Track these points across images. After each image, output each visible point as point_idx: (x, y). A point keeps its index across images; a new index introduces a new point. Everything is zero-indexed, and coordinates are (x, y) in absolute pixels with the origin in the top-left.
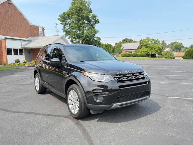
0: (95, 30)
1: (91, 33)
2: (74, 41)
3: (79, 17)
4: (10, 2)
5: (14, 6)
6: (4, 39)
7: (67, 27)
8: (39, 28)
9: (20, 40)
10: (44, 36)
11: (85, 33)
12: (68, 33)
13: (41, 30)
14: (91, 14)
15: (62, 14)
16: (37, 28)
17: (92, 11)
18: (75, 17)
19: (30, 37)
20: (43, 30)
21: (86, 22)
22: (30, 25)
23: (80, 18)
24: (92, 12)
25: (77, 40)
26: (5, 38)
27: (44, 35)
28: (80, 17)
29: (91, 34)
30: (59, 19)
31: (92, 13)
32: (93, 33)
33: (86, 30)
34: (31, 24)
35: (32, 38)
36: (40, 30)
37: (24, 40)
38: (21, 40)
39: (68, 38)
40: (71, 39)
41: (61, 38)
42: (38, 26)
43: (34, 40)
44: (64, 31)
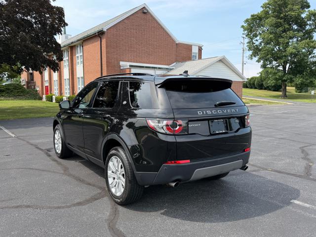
0: (313, 42)
1: (304, 48)
2: (269, 66)
3: (279, 20)
4: (145, 11)
5: (152, 16)
6: (129, 67)
7: (257, 40)
8: (193, 46)
9: (153, 68)
10: (201, 58)
11: (290, 49)
12: (256, 51)
13: (195, 50)
14: (307, 10)
15: (249, 17)
16: (189, 48)
17: (310, 4)
18: (272, 20)
19: (175, 63)
20: (200, 49)
21: (295, 27)
22: (177, 44)
23: (282, 21)
24: (309, 7)
25: (274, 63)
26: (131, 66)
28: (281, 18)
29: (304, 50)
30: (243, 27)
31: (309, 9)
32: (308, 47)
33: (294, 43)
34: (177, 42)
35: (178, 63)
36: (193, 51)
37: (159, 68)
38: (155, 68)
39: (257, 61)
40: (262, 61)
41: (220, 61)
42: (191, 44)
43: (176, 68)
44: (250, 49)
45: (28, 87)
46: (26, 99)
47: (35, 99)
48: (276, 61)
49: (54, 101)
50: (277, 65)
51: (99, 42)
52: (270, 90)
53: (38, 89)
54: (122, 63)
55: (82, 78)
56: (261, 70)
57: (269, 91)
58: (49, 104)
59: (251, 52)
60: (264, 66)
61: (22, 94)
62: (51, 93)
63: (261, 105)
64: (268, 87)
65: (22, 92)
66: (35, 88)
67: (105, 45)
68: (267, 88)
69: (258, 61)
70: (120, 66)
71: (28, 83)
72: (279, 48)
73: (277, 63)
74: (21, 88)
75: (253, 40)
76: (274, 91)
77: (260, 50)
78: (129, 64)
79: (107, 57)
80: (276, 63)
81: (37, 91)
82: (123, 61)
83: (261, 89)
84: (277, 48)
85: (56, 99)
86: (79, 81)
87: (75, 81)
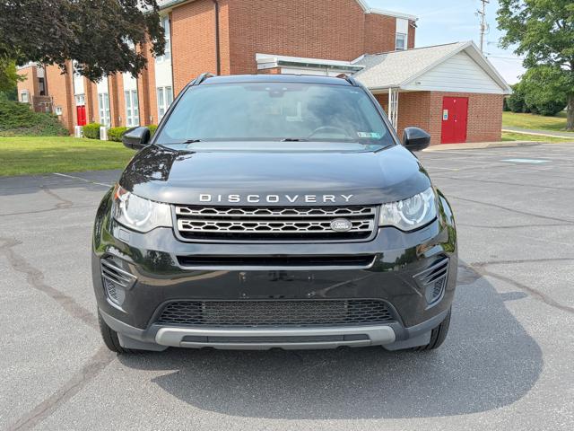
6: (276, 65)
7: (517, 7)
8: (397, 20)
9: (323, 66)
13: (402, 28)
16: (389, 22)
19: (363, 56)
20: (412, 27)
22: (366, 15)
25: (553, 55)
27: (411, 45)
34: (368, 12)
35: (368, 57)
36: (398, 30)
37: (336, 67)
38: (327, 66)
39: (515, 52)
40: (527, 53)
41: (464, 51)
42: (392, 14)
43: (369, 67)
44: (502, 25)
45: (37, 109)
46: (37, 134)
47: (56, 134)
48: (557, 49)
49: (104, 137)
50: (559, 59)
51: (213, 12)
52: (538, 113)
53: (59, 113)
54: (260, 57)
55: (168, 88)
56: (524, 71)
57: (536, 116)
58: (92, 144)
59: (504, 33)
60: (530, 63)
61: (27, 124)
62: (91, 121)
63: (539, 144)
64: (534, 107)
65: (28, 119)
66: (51, 112)
67: (227, 17)
68: (533, 110)
69: (519, 52)
70: (256, 63)
71: (36, 99)
72: (564, 23)
73: (559, 56)
74: (23, 112)
75: (510, 7)
76: (547, 115)
77: (525, 28)
78: (276, 58)
79: (232, 45)
80: (556, 55)
81: (57, 117)
82: (262, 52)
83: (520, 111)
84: (560, 22)
85: (108, 135)
86: (161, 95)
87: (151, 96)
